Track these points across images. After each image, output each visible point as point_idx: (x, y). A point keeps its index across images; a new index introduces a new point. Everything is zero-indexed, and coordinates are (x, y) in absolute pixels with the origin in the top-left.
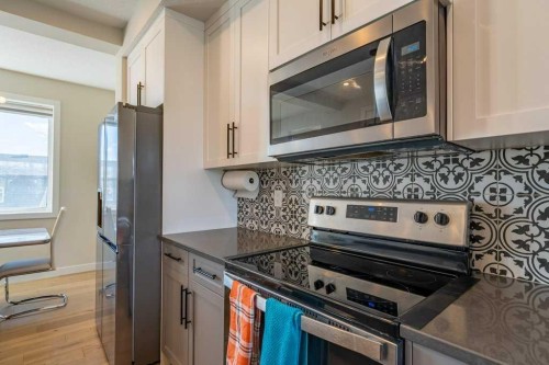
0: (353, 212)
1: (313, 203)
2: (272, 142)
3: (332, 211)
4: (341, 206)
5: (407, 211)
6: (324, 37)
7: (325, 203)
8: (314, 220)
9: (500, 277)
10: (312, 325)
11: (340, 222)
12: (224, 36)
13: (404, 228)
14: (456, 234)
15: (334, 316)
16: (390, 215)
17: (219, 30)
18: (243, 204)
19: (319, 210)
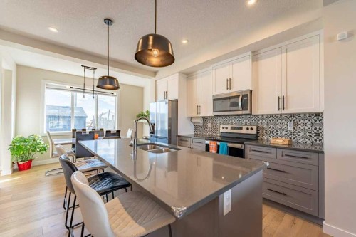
0: (232, 128)
1: (221, 126)
2: (214, 112)
3: (227, 128)
4: (229, 127)
5: (245, 127)
6: (228, 91)
7: (225, 126)
8: (222, 130)
9: (262, 140)
10: (229, 145)
11: (229, 130)
12: (195, 81)
13: (244, 131)
14: (254, 132)
15: (232, 142)
16: (241, 128)
17: (193, 79)
18: (196, 127)
19: (223, 128)
